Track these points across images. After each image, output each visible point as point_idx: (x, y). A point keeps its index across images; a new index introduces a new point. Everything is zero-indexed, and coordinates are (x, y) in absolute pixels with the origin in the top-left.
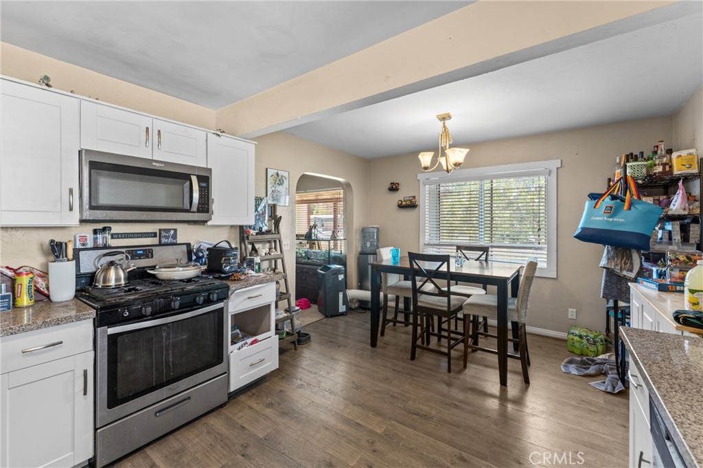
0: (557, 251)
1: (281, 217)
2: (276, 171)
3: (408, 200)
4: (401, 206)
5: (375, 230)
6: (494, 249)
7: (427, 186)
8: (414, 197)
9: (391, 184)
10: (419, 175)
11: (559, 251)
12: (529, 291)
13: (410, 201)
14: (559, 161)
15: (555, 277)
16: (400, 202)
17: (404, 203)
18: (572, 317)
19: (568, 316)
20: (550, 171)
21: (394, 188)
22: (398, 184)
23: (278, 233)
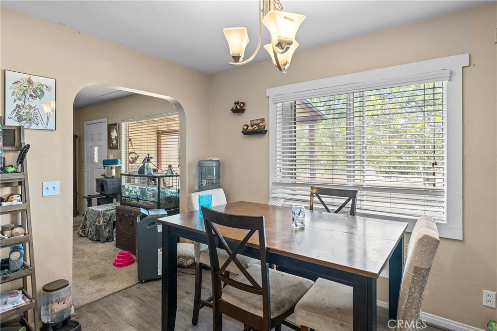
0: (463, 198)
1: (28, 146)
2: (28, 76)
3: (256, 124)
4: (246, 133)
5: (214, 164)
6: (365, 192)
7: (279, 105)
8: (263, 120)
9: (235, 103)
10: (268, 90)
11: (466, 198)
12: (420, 298)
13: (258, 125)
14: (467, 55)
15: (462, 239)
16: (245, 127)
17: (250, 128)
18: (489, 304)
19: (482, 301)
20: (451, 73)
21: (239, 109)
22: (243, 103)
23: (23, 170)
